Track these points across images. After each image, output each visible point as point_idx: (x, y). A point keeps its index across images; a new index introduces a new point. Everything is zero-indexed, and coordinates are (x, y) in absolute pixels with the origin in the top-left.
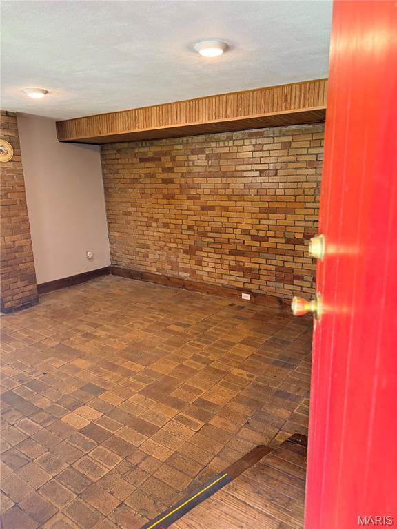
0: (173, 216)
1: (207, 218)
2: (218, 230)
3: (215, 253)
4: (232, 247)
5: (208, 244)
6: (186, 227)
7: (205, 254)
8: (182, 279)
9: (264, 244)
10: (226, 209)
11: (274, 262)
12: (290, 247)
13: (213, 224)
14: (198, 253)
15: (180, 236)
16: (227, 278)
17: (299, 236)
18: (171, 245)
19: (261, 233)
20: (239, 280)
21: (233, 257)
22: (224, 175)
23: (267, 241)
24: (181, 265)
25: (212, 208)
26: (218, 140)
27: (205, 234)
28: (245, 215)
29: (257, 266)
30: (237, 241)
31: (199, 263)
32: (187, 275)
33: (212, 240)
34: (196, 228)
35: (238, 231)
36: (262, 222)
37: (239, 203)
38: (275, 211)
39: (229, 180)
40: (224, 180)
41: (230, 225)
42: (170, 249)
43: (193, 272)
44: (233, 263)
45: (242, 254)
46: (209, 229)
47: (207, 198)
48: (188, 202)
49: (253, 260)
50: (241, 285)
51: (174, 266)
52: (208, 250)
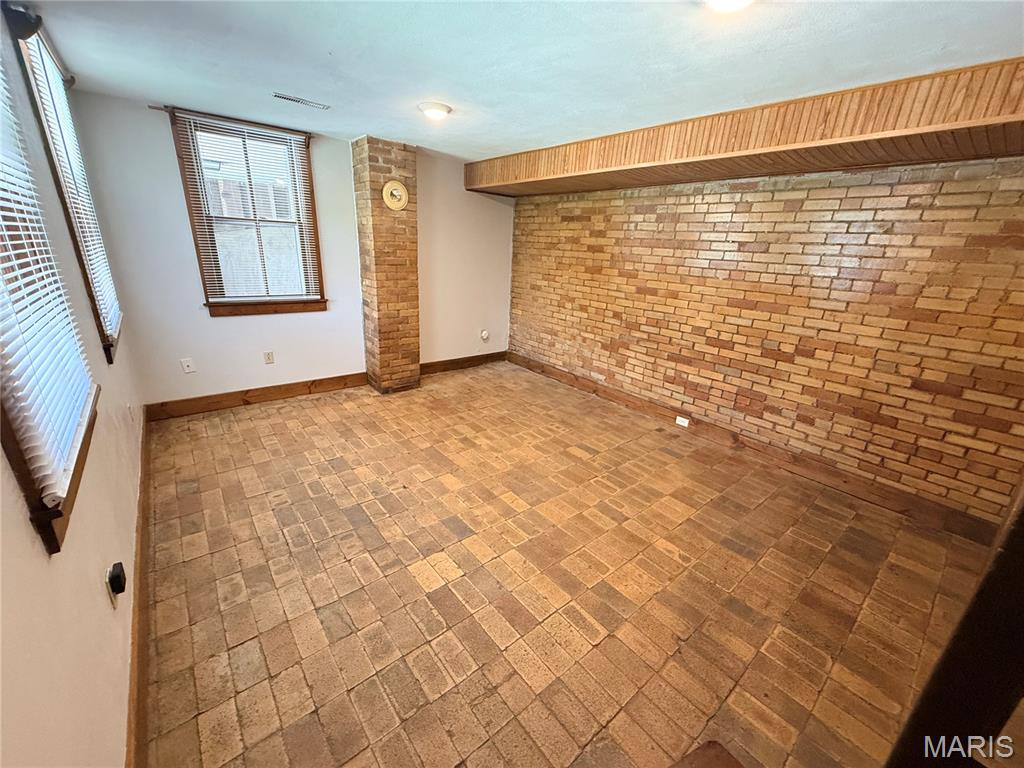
0: (596, 297)
1: (644, 305)
2: (657, 323)
3: (646, 354)
4: (675, 350)
5: (639, 341)
6: (611, 314)
7: (633, 354)
8: (595, 383)
9: (725, 353)
10: (675, 295)
11: (736, 381)
12: (770, 363)
13: (650, 314)
14: (621, 351)
15: (600, 325)
16: (659, 391)
17: (788, 349)
18: (586, 335)
19: (724, 337)
20: (678, 397)
21: (673, 364)
22: (681, 245)
23: (732, 349)
24: (595, 363)
25: (654, 292)
26: (679, 195)
27: (637, 327)
28: (702, 306)
29: (709, 383)
30: (682, 342)
31: (621, 364)
32: (602, 377)
33: (645, 336)
34: (624, 316)
35: (688, 329)
36: (730, 320)
37: (697, 289)
38: (754, 306)
39: (687, 253)
40: (678, 253)
41: (677, 318)
42: (584, 340)
43: (611, 375)
44: (671, 373)
45: (688, 362)
46: (643, 320)
47: (647, 276)
48: (619, 280)
49: (704, 372)
50: (678, 405)
51: (587, 363)
52: (638, 349)
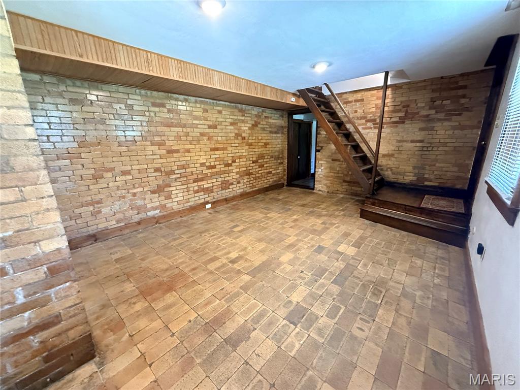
0: (136, 162)
1: (173, 159)
2: (183, 167)
3: (182, 185)
4: (195, 177)
5: (176, 180)
6: (152, 170)
7: (174, 188)
8: (154, 218)
9: (214, 170)
10: (188, 151)
11: (220, 179)
12: (226, 168)
13: (179, 163)
14: (166, 189)
15: (146, 180)
16: (193, 199)
17: (230, 162)
18: (135, 191)
19: (212, 164)
20: (201, 198)
21: (196, 184)
22: (184, 126)
23: (216, 168)
24: (149, 206)
25: (177, 151)
26: (177, 100)
27: (173, 172)
28: (201, 153)
29: (211, 185)
30: (197, 172)
31: (169, 197)
32: (157, 211)
33: (179, 176)
34: (163, 169)
35: (198, 165)
36: (213, 156)
37: (197, 146)
39: (189, 130)
40: (185, 130)
41: (192, 162)
42: (134, 195)
43: (163, 207)
44: (196, 188)
45: (202, 180)
46: (175, 168)
47: (172, 143)
48: (153, 148)
49: (209, 182)
50: (202, 201)
52: (176, 184)
